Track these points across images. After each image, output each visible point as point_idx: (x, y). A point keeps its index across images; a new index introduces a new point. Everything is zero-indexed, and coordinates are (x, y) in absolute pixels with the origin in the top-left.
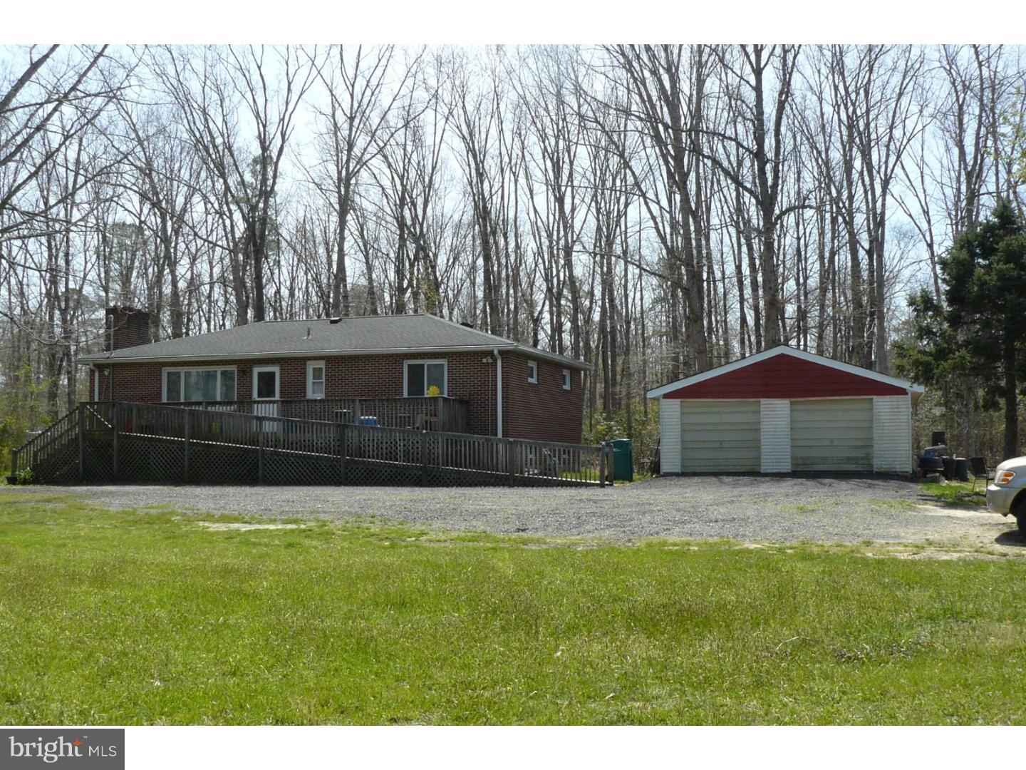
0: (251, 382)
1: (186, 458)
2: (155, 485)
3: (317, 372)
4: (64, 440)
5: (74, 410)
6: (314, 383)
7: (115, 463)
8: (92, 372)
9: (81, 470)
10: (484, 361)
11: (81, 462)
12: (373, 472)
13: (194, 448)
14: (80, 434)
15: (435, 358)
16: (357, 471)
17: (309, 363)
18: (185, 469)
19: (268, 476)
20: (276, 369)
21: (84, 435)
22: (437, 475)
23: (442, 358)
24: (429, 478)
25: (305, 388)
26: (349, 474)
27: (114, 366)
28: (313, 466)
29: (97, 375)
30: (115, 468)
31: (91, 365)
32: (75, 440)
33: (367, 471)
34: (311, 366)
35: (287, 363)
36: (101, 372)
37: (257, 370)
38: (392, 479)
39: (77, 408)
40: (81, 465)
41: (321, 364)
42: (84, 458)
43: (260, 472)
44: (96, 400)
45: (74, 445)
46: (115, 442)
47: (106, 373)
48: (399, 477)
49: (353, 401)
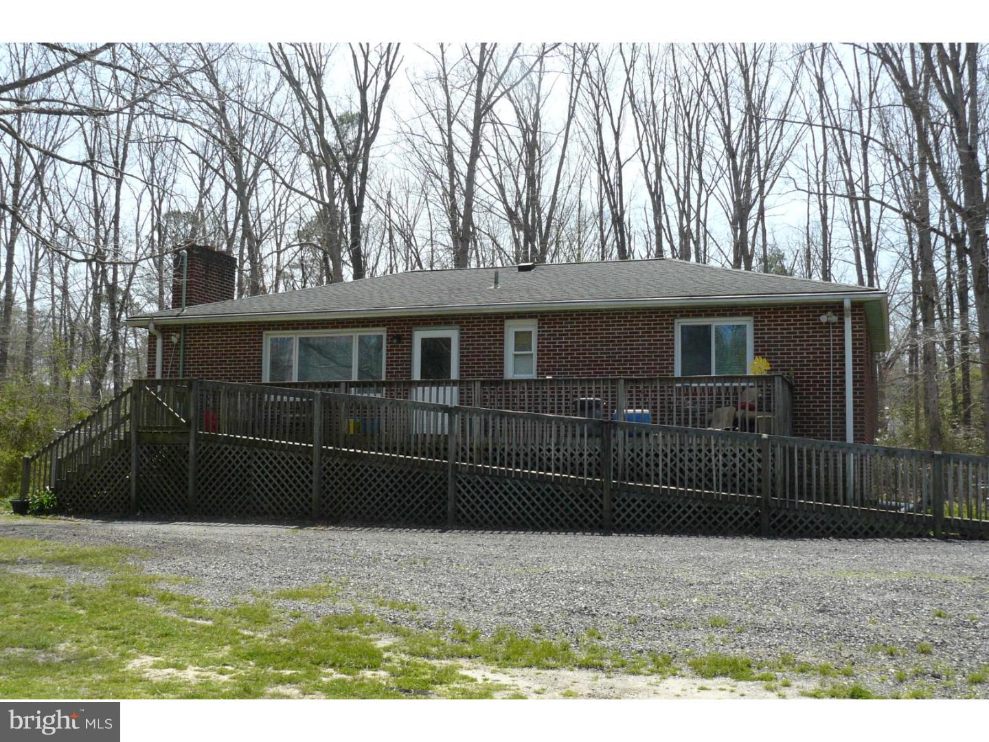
0: (410, 354)
1: (315, 478)
2: (262, 522)
3: (522, 340)
4: (108, 442)
5: (124, 394)
6: (515, 355)
7: (191, 483)
8: (152, 339)
9: (133, 493)
10: (824, 319)
11: (133, 479)
12: (664, 507)
13: (329, 459)
14: (133, 433)
15: (732, 315)
16: (633, 506)
17: (508, 323)
18: (314, 496)
19: (464, 511)
20: (453, 334)
21: (138, 434)
22: (791, 515)
23: (745, 314)
24: (774, 521)
25: (502, 364)
26: (618, 510)
27: (188, 329)
28: (548, 495)
29: (159, 342)
30: (191, 491)
31: (152, 326)
32: (125, 443)
33: (654, 506)
34: (511, 329)
35: (469, 322)
36: (166, 338)
37: (419, 336)
38: (700, 522)
39: (129, 390)
40: (133, 484)
41: (531, 326)
42: (139, 472)
43: (450, 504)
44: (158, 376)
45: (123, 451)
46: (191, 448)
47: (174, 339)
48: (715, 518)
49: (614, 381)
